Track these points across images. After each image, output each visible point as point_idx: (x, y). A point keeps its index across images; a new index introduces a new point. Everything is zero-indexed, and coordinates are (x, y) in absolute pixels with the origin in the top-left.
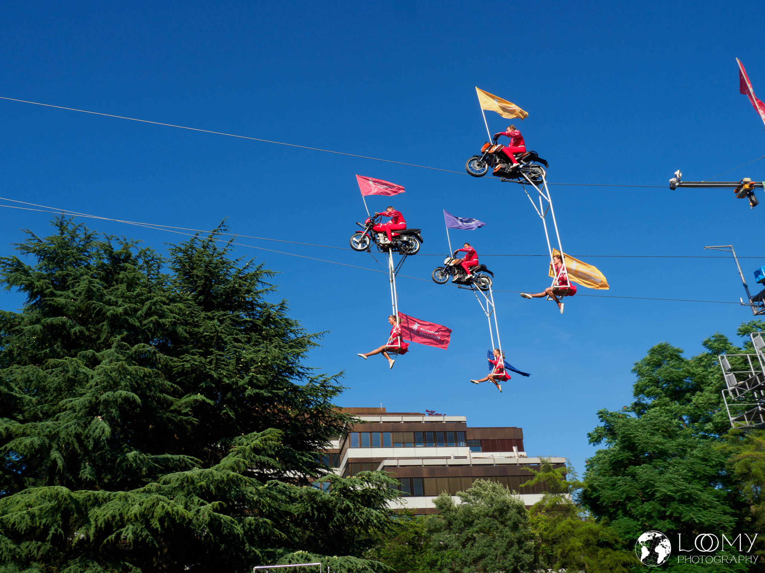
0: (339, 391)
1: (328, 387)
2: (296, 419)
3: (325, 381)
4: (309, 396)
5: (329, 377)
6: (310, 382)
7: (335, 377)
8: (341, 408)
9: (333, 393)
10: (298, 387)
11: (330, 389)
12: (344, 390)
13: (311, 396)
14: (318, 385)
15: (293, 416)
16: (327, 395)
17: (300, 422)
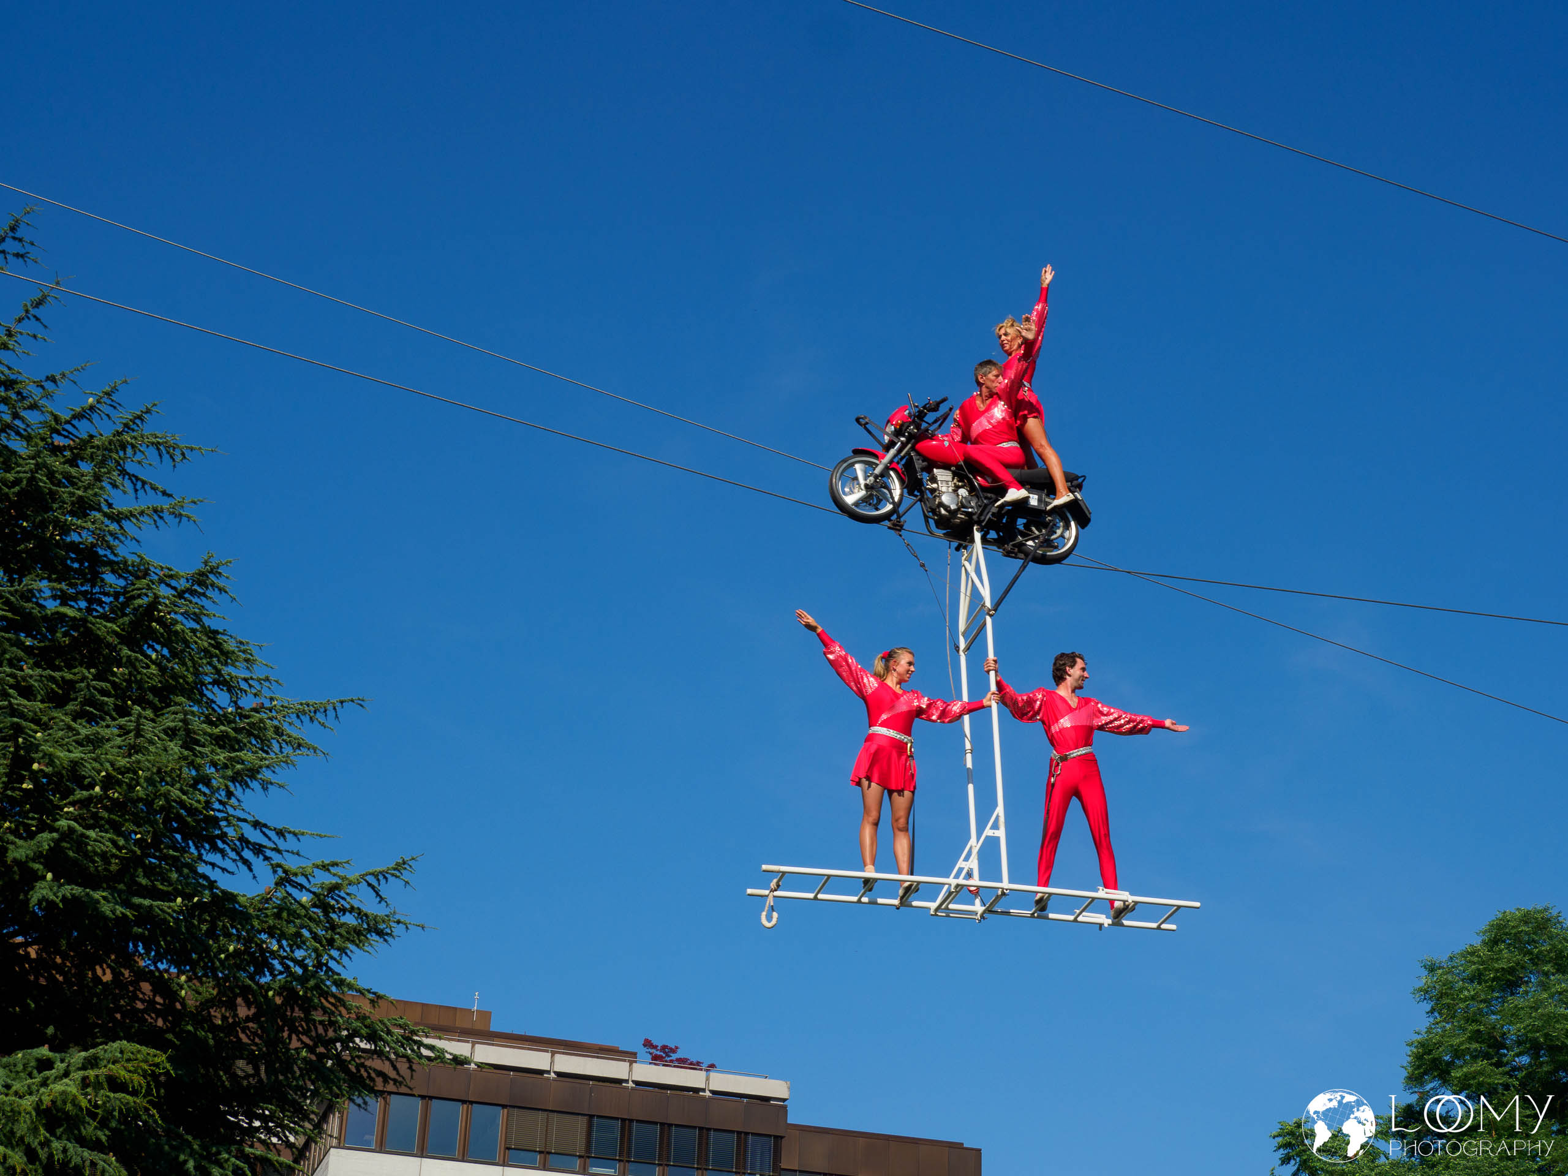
0: (380, 933)
1: (343, 910)
2: (200, 1017)
3: (334, 888)
4: (264, 936)
5: (353, 876)
6: (279, 883)
7: (375, 880)
8: (379, 997)
9: (357, 936)
10: (231, 897)
11: (350, 920)
12: (398, 930)
13: (272, 936)
14: (305, 898)
15: (191, 1003)
16: (331, 942)
17: (213, 1028)
